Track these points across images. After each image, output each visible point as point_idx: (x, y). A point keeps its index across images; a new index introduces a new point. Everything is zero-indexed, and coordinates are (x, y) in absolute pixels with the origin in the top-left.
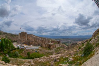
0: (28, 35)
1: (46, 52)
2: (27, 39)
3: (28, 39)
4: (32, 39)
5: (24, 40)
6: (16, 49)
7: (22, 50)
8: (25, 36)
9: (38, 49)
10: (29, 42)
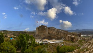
0: (49, 28)
1: (72, 45)
2: (47, 33)
3: (49, 33)
4: (53, 32)
5: (44, 35)
6: (38, 45)
7: (47, 45)
8: (45, 30)
9: (63, 43)
10: (51, 36)
